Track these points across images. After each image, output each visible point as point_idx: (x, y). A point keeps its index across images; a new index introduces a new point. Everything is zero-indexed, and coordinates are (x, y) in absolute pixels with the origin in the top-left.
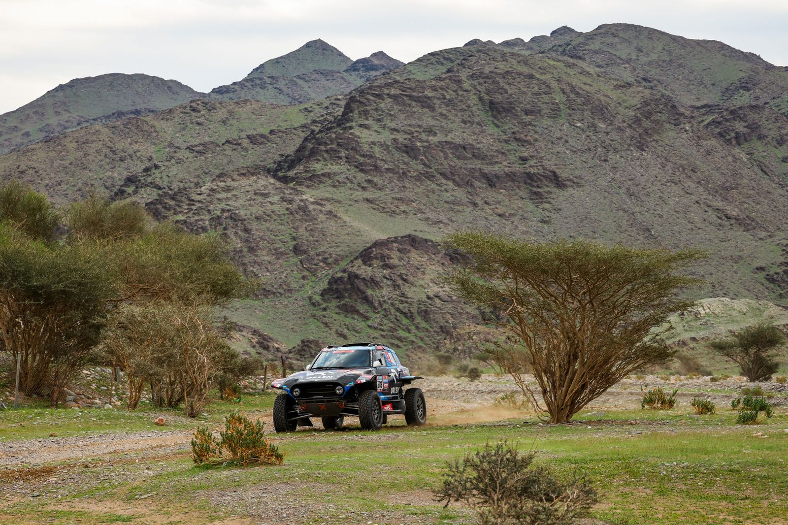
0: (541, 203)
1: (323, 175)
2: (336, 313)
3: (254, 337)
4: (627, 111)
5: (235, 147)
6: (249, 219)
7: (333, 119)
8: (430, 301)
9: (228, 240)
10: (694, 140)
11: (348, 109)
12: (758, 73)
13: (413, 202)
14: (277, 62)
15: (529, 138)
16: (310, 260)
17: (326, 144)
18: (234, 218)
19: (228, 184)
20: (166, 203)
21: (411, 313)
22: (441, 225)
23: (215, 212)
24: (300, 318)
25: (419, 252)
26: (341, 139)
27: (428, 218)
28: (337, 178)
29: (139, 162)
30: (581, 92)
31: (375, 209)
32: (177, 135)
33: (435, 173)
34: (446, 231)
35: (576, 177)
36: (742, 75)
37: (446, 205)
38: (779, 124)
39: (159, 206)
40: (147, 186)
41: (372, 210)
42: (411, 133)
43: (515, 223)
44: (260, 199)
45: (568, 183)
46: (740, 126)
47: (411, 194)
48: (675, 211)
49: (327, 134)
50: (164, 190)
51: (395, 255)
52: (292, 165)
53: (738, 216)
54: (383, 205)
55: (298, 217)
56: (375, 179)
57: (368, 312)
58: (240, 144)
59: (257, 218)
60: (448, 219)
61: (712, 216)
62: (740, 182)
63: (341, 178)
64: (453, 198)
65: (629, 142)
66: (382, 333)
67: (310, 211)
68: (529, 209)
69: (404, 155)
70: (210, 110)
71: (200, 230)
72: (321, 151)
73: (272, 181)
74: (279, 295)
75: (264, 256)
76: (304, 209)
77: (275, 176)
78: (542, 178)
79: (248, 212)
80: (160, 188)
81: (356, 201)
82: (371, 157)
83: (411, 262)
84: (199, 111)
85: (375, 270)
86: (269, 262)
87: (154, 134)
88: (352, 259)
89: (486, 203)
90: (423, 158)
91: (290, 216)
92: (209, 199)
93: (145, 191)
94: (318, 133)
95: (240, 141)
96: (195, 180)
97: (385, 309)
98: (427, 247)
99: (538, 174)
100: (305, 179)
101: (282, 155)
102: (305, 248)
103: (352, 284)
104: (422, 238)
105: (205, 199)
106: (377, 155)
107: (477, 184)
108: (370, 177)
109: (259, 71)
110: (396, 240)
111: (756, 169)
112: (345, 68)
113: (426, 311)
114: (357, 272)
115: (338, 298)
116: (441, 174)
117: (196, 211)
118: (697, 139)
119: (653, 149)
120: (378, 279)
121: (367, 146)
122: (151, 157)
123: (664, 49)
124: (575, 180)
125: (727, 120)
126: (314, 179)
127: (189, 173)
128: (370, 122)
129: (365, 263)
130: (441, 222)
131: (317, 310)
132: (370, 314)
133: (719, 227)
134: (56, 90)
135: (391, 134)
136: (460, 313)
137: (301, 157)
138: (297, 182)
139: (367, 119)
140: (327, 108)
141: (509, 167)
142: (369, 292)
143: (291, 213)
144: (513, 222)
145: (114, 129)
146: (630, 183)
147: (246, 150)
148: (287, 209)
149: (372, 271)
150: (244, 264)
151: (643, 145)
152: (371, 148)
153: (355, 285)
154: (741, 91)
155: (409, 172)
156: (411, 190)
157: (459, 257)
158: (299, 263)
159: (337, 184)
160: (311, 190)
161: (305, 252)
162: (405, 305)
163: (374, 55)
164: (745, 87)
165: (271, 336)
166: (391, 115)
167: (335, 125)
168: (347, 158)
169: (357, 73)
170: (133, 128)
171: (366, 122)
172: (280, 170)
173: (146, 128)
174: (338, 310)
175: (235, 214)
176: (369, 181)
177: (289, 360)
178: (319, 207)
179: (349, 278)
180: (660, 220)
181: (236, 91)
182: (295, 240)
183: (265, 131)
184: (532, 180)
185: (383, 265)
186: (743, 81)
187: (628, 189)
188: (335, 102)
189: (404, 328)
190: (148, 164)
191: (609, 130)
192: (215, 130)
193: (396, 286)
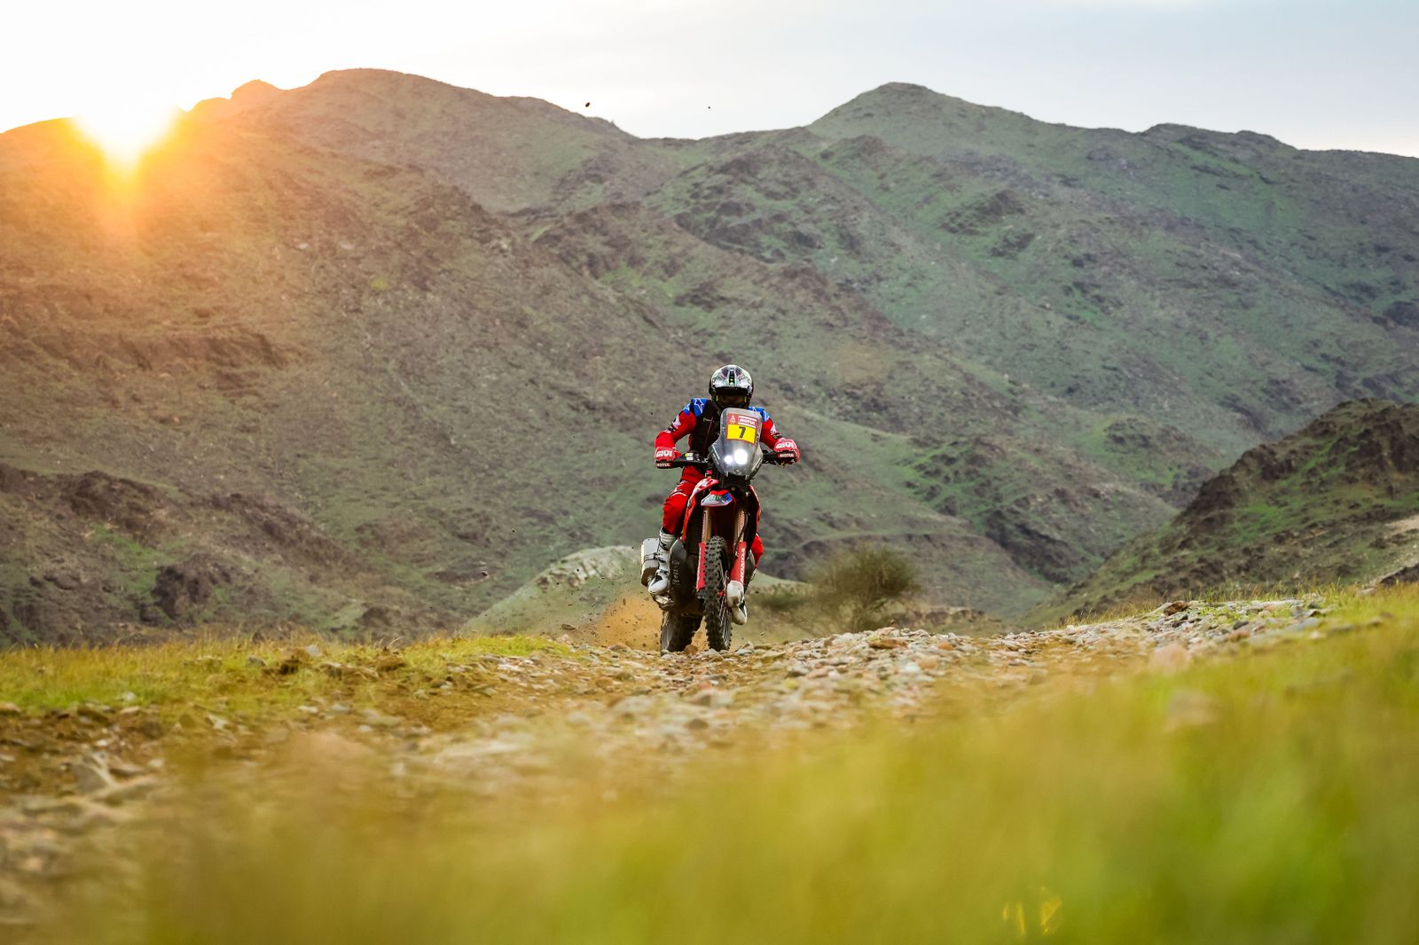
0: (240, 395)
4: (391, 217)
10: (518, 267)
12: (615, 151)
15: (210, 274)
22: (51, 445)
27: (26, 431)
30: (303, 185)
33: (34, 347)
35: (303, 344)
36: (587, 154)
37: (57, 406)
38: (665, 237)
43: (192, 435)
45: (291, 356)
46: (594, 243)
48: (493, 400)
53: (609, 403)
60: (64, 432)
61: (562, 408)
62: (607, 341)
64: (70, 392)
65: (399, 275)
68: (218, 408)
78: (239, 348)
89: (136, 399)
90: (10, 318)
99: (231, 340)
107: (115, 363)
111: (635, 318)
116: (46, 347)
118: (523, 265)
119: (443, 287)
123: (443, 112)
124: (301, 348)
125: (571, 233)
130: (50, 438)
133: (574, 426)
136: (97, 610)
141: (176, 330)
144: (187, 434)
146: (403, 350)
151: (425, 279)
154: (587, 183)
157: (89, 502)
164: (596, 175)
180: (465, 416)
184: (221, 353)
186: (590, 164)
187: (403, 364)
191: (360, 254)
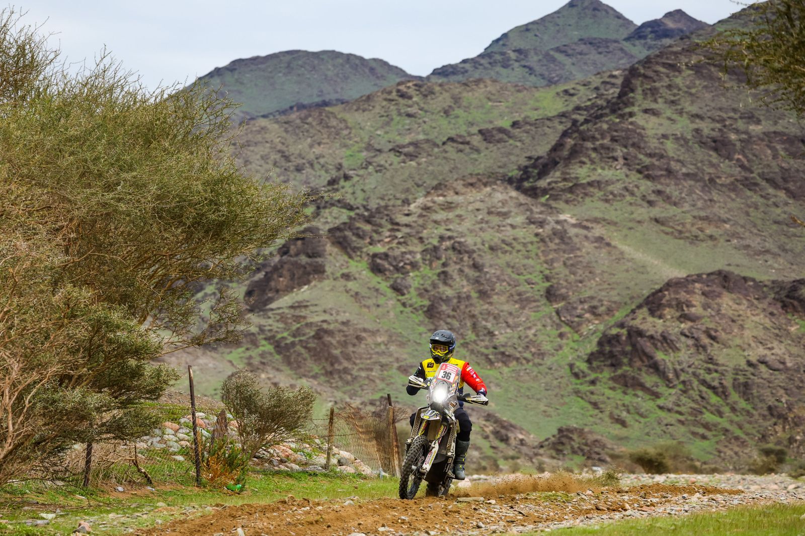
1: (590, 184)
2: (611, 388)
3: (487, 424)
5: (461, 146)
6: (479, 249)
7: (605, 104)
8: (751, 369)
9: (450, 282)
11: (627, 87)
13: (725, 222)
14: (527, 30)
16: (570, 308)
17: (594, 138)
18: (458, 249)
19: (449, 199)
20: (358, 228)
21: (723, 386)
23: (430, 240)
25: (733, 296)
26: (616, 131)
28: (610, 188)
29: (323, 172)
31: (667, 234)
32: (379, 132)
34: (776, 265)
39: (348, 233)
40: (333, 205)
41: (663, 235)
42: (722, 120)
44: (495, 220)
47: (722, 211)
49: (595, 124)
50: (357, 211)
51: (697, 300)
52: (544, 171)
54: (679, 228)
55: (552, 246)
56: (668, 190)
57: (657, 386)
58: (468, 143)
59: (492, 248)
63: (616, 188)
66: (679, 417)
67: (570, 238)
69: (711, 153)
70: (425, 96)
71: (408, 267)
72: (587, 149)
73: (514, 194)
74: (524, 362)
75: (502, 303)
76: (561, 235)
77: (518, 188)
79: (479, 240)
80: (351, 208)
81: (639, 222)
82: (662, 157)
83: (723, 312)
84: (410, 98)
85: (668, 323)
86: (511, 314)
87: (345, 132)
88: (634, 307)
91: (541, 244)
92: (421, 221)
93: (330, 213)
94: (582, 124)
95: (468, 139)
96: (403, 196)
97: (684, 382)
98: (746, 289)
100: (563, 190)
101: (530, 158)
102: (563, 291)
103: (634, 346)
104: (738, 275)
105: (415, 222)
106: (671, 154)
108: (659, 187)
109: (501, 43)
110: (699, 278)
112: (625, 36)
113: (746, 385)
114: (642, 327)
115: (612, 365)
117: (402, 240)
120: (673, 338)
121: (655, 141)
122: (340, 164)
126: (577, 190)
127: (394, 186)
128: (660, 105)
129: (652, 313)
131: (581, 384)
132: (662, 389)
134: (211, 75)
135: (692, 122)
137: (557, 159)
138: (551, 195)
139: (655, 101)
140: (597, 89)
142: (660, 356)
143: (543, 240)
145: (286, 126)
147: (478, 151)
148: (537, 235)
149: (664, 326)
150: (473, 316)
152: (662, 143)
153: (638, 346)
155: (719, 177)
156: (722, 205)
158: (554, 314)
159: (611, 197)
160: (572, 207)
161: (564, 298)
162: (715, 375)
163: (669, 15)
165: (513, 422)
166: (691, 94)
167: (607, 111)
168: (625, 159)
169: (643, 41)
170: (314, 123)
171: (654, 106)
172: (527, 179)
173: (334, 122)
174: (611, 384)
175: (459, 243)
176: (659, 193)
177: (539, 457)
178: (585, 232)
179: (629, 335)
181: (466, 71)
182: (548, 281)
183: (506, 123)
185: (681, 316)
188: (608, 80)
189: (713, 409)
190: (334, 174)
192: (434, 125)
193: (699, 347)
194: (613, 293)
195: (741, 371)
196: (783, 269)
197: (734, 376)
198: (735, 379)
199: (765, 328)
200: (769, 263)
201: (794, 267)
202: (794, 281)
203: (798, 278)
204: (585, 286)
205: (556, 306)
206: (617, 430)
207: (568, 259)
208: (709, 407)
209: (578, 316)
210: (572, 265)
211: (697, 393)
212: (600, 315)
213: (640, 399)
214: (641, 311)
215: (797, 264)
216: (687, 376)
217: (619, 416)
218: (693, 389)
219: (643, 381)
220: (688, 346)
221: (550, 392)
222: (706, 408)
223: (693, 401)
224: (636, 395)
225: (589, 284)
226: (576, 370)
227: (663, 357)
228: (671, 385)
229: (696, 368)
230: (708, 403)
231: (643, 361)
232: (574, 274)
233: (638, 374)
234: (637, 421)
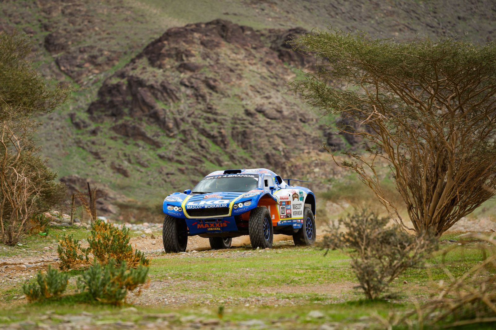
2: (112, 138)
8: (249, 118)
16: (70, 58)
21: (222, 136)
24: (57, 146)
25: (232, 46)
34: (272, 14)
51: (197, 50)
57: (158, 136)
66: (180, 166)
83: (221, 61)
85: (168, 73)
88: (133, 56)
97: (184, 132)
98: (244, 39)
102: (62, 40)
103: (134, 95)
104: (236, 25)
110: (197, 28)
113: (244, 134)
114: (142, 77)
115: (113, 115)
120: (173, 87)
129: (152, 63)
131: (82, 134)
132: (162, 139)
142: (160, 106)
149: (163, 75)
153: (139, 96)
158: (53, 64)
161: (63, 47)
162: (214, 124)
174: (114, 134)
179: (130, 85)
182: (47, 30)
185: (180, 66)
189: (213, 158)
193: (199, 96)
194: (113, 42)
195: (240, 120)
196: (280, 18)
197: (233, 125)
198: (233, 128)
199: (263, 78)
200: (266, 11)
201: (290, 15)
202: (290, 30)
203: (294, 27)
204: (84, 35)
205: (55, 56)
206: (119, 179)
207: (66, 7)
208: (208, 156)
209: (78, 66)
210: (71, 14)
211: (197, 142)
212: (100, 65)
213: (141, 149)
214: (141, 61)
215: (293, 13)
216: (187, 126)
217: (120, 166)
218: (193, 138)
219: (143, 130)
220: (188, 96)
221: (50, 143)
222: (205, 157)
223: (193, 150)
224: (137, 145)
225: (88, 33)
226: (77, 120)
227: (163, 107)
228: (171, 134)
229: (196, 117)
230: (207, 152)
231: (143, 111)
232: (73, 23)
233: (139, 124)
234: (138, 170)
